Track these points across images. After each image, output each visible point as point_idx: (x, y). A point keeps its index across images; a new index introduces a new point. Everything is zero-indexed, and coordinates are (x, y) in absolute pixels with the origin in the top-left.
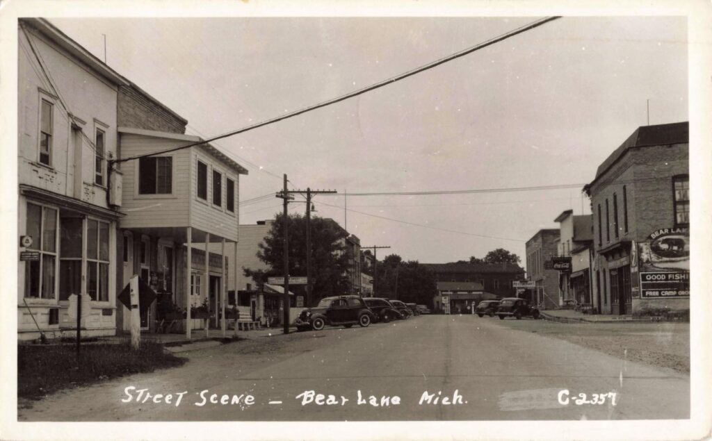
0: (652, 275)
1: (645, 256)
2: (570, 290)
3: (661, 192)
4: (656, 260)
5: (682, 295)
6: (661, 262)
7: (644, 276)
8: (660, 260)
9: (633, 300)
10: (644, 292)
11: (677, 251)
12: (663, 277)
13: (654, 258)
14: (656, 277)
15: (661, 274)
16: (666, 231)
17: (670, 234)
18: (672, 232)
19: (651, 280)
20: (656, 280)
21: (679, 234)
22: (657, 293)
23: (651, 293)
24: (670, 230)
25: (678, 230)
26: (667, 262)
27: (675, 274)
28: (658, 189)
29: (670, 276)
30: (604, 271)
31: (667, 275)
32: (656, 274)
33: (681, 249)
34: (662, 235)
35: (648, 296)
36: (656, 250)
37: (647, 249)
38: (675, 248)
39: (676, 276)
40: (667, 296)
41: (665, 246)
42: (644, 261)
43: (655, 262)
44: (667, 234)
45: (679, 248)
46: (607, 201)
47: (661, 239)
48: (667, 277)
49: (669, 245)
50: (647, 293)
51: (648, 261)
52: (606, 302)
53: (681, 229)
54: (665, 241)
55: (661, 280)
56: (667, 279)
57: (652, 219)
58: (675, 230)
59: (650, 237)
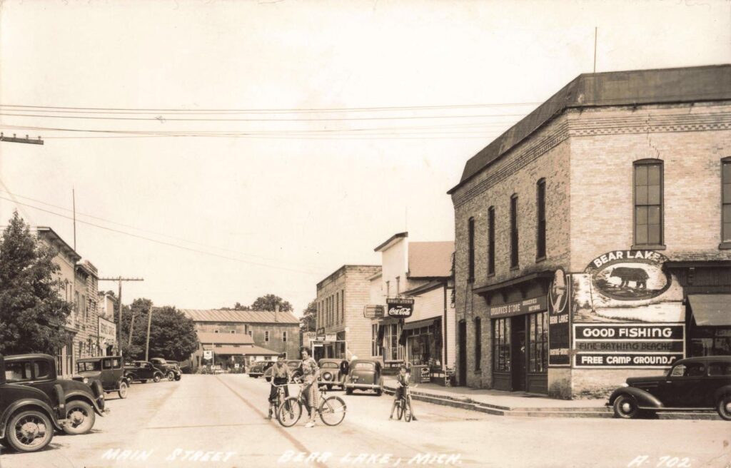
0: (592, 328)
1: (582, 298)
2: (399, 346)
3: (614, 188)
4: (602, 304)
5: (639, 364)
6: (609, 307)
7: (579, 331)
8: (607, 304)
9: (549, 370)
10: (579, 358)
11: (636, 290)
12: (611, 333)
13: (597, 299)
14: (600, 332)
15: (607, 328)
16: (620, 255)
17: (624, 259)
18: (629, 256)
19: (592, 337)
20: (600, 337)
21: (638, 260)
22: (600, 360)
23: (589, 360)
24: (625, 253)
25: (639, 254)
26: (618, 307)
27: (630, 328)
28: (609, 182)
29: (621, 332)
30: (477, 322)
31: (617, 329)
32: (600, 328)
33: (641, 286)
34: (613, 262)
35: (586, 363)
36: (602, 286)
37: (587, 283)
38: (632, 284)
39: (631, 331)
40: (615, 364)
41: (616, 281)
42: (581, 306)
43: (599, 308)
44: (620, 261)
45: (638, 284)
46: (491, 212)
47: (610, 268)
48: (617, 333)
49: (623, 280)
50: (584, 359)
51: (587, 306)
52: (478, 369)
53: (643, 251)
54: (616, 273)
55: (607, 337)
56: (616, 336)
57: (597, 233)
58: (633, 252)
59: (592, 265)
